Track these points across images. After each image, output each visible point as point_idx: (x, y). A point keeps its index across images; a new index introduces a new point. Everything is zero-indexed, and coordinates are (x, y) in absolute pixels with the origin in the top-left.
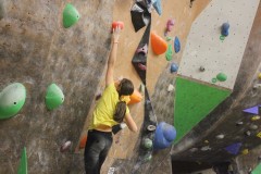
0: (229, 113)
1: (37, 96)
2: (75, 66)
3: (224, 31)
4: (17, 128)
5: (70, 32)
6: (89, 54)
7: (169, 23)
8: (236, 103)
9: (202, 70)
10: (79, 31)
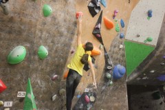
0: (155, 58)
1: (32, 52)
2: (55, 36)
3: (149, 14)
4: (23, 68)
5: (49, 19)
6: (63, 30)
7: (115, 12)
8: (158, 53)
9: (138, 36)
10: (54, 18)
